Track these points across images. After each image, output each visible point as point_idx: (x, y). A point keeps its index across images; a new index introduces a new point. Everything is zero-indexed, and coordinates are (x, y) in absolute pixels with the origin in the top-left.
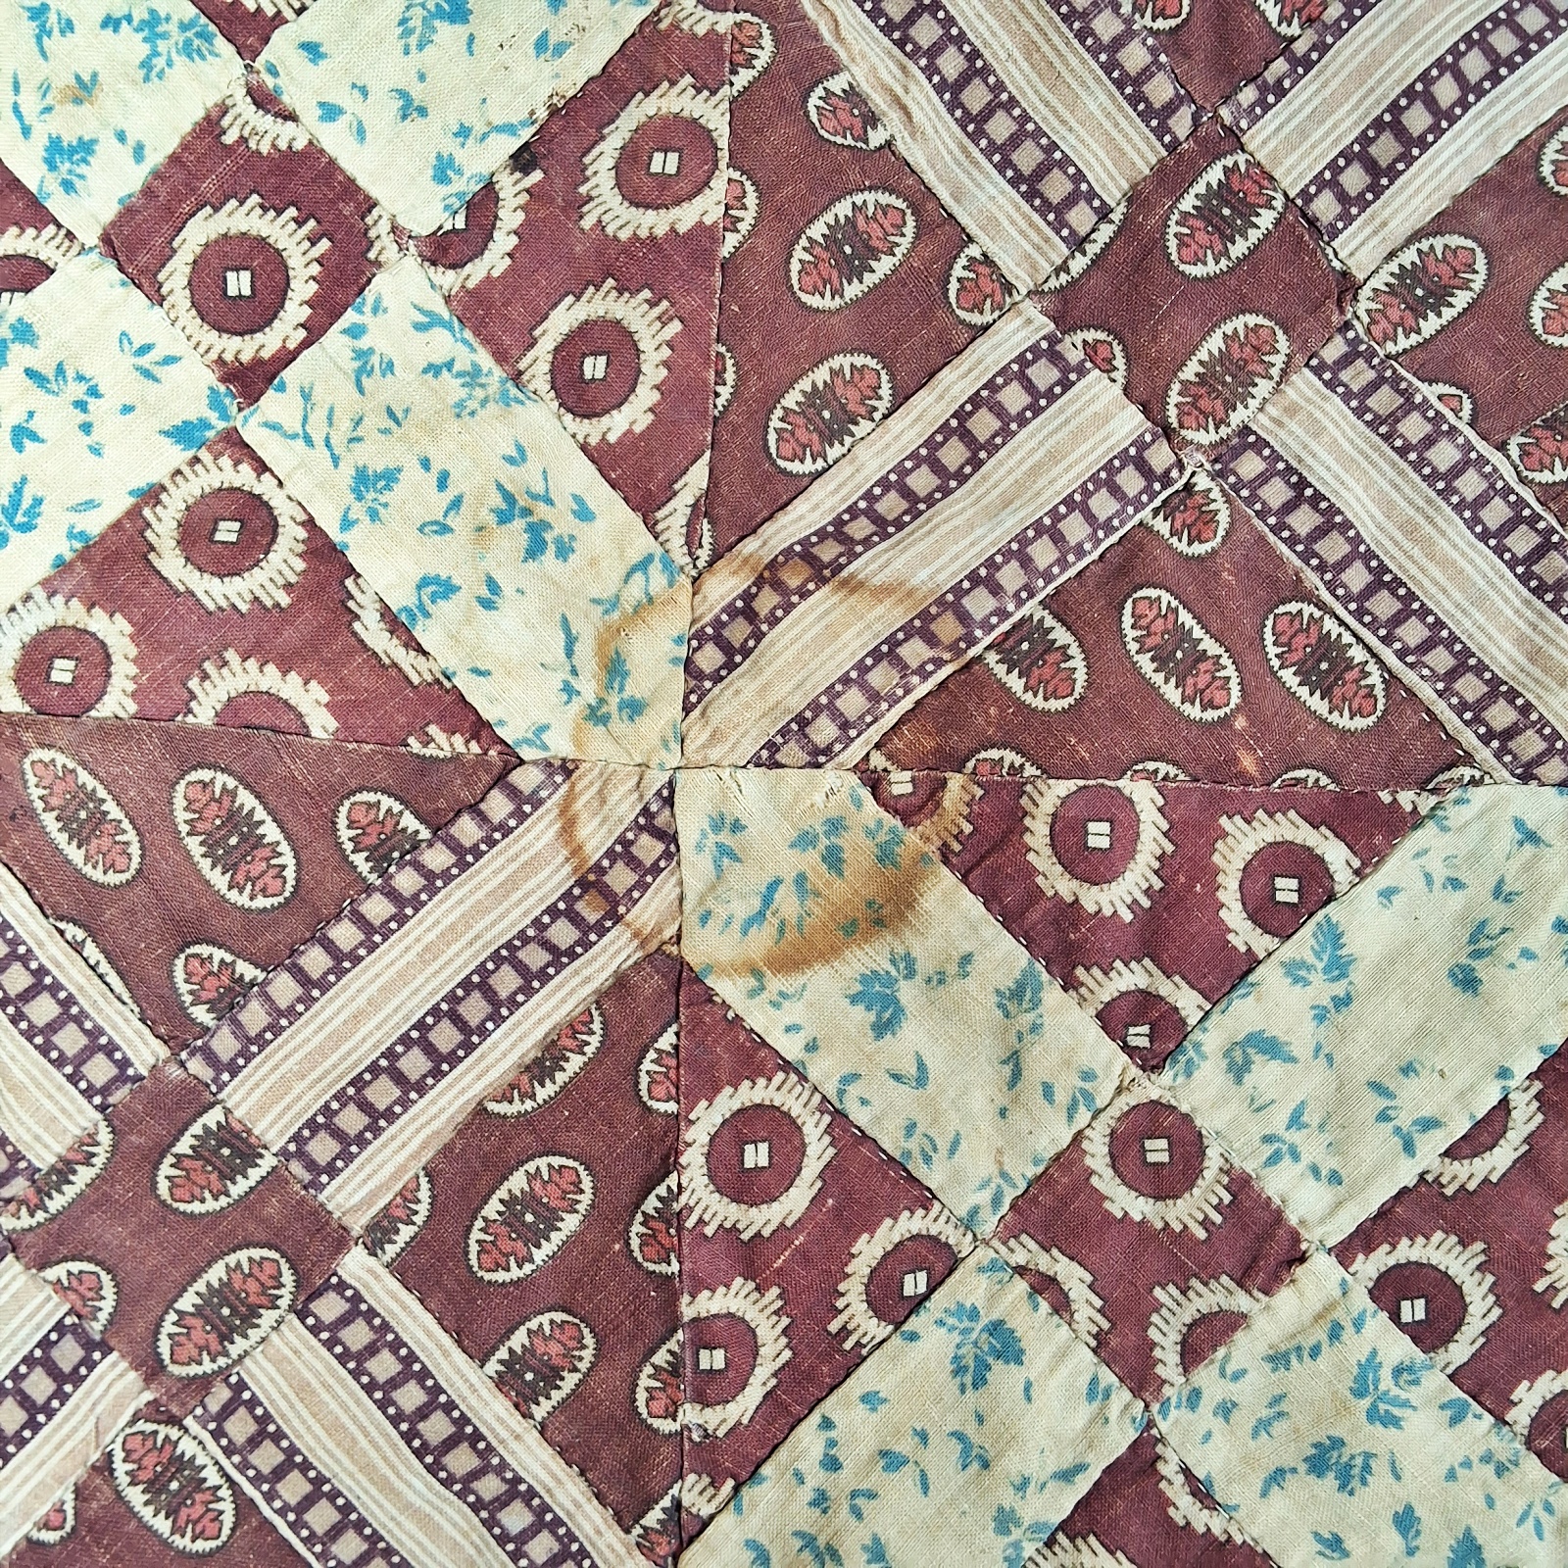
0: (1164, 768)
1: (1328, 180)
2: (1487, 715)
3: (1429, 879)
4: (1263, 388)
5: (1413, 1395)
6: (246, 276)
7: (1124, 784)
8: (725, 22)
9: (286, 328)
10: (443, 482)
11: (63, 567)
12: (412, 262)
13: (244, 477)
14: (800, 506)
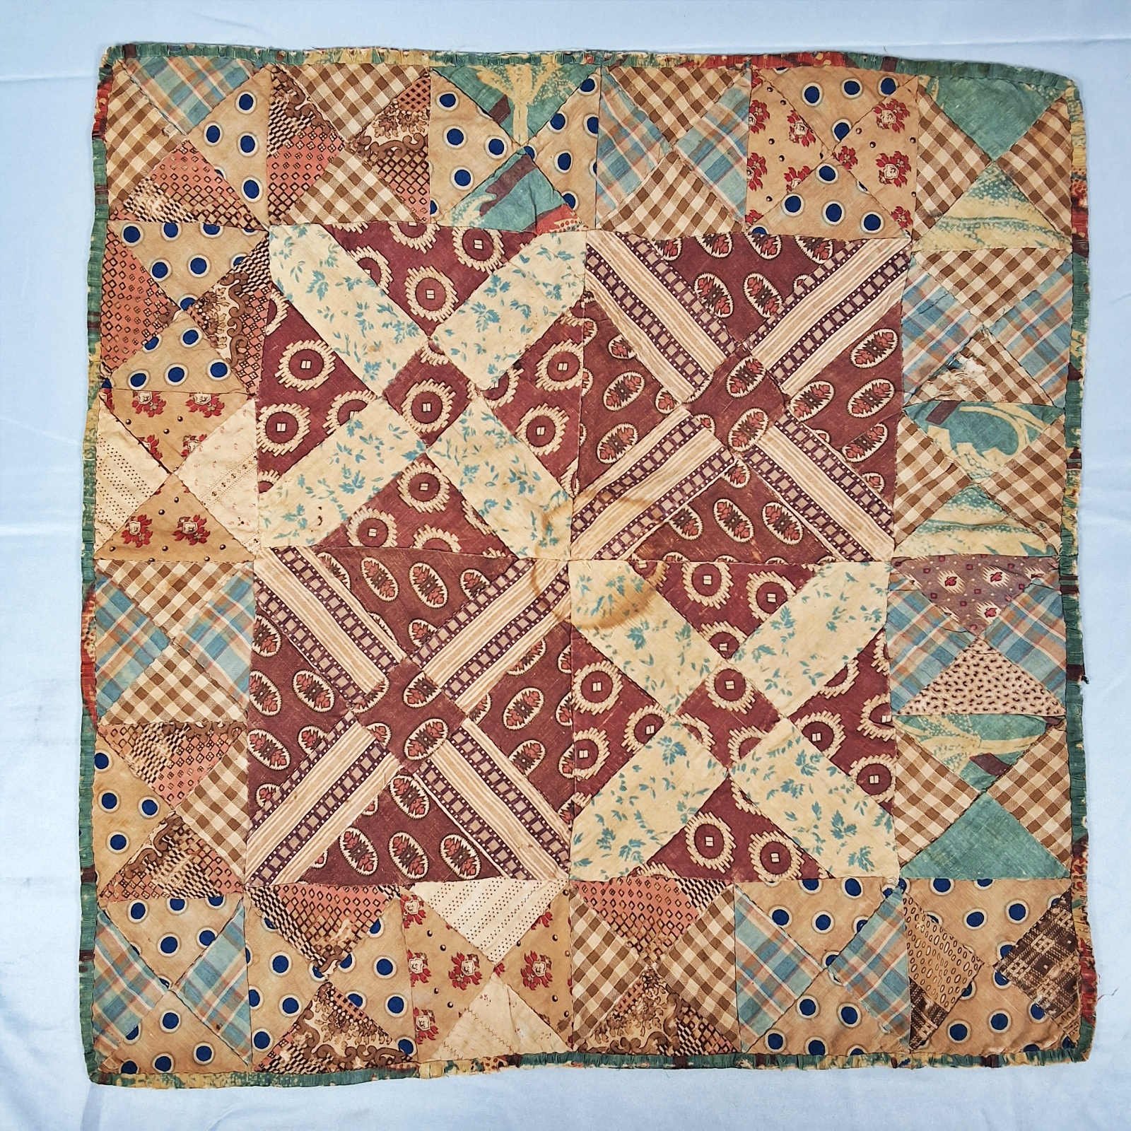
0: (729, 558)
1: (780, 364)
2: (835, 539)
3: (819, 593)
4: (760, 433)
5: (817, 765)
6: (429, 405)
7: (716, 563)
8: (582, 322)
9: (441, 421)
10: (492, 470)
11: (371, 499)
12: (481, 399)
13: (429, 469)
14: (607, 474)
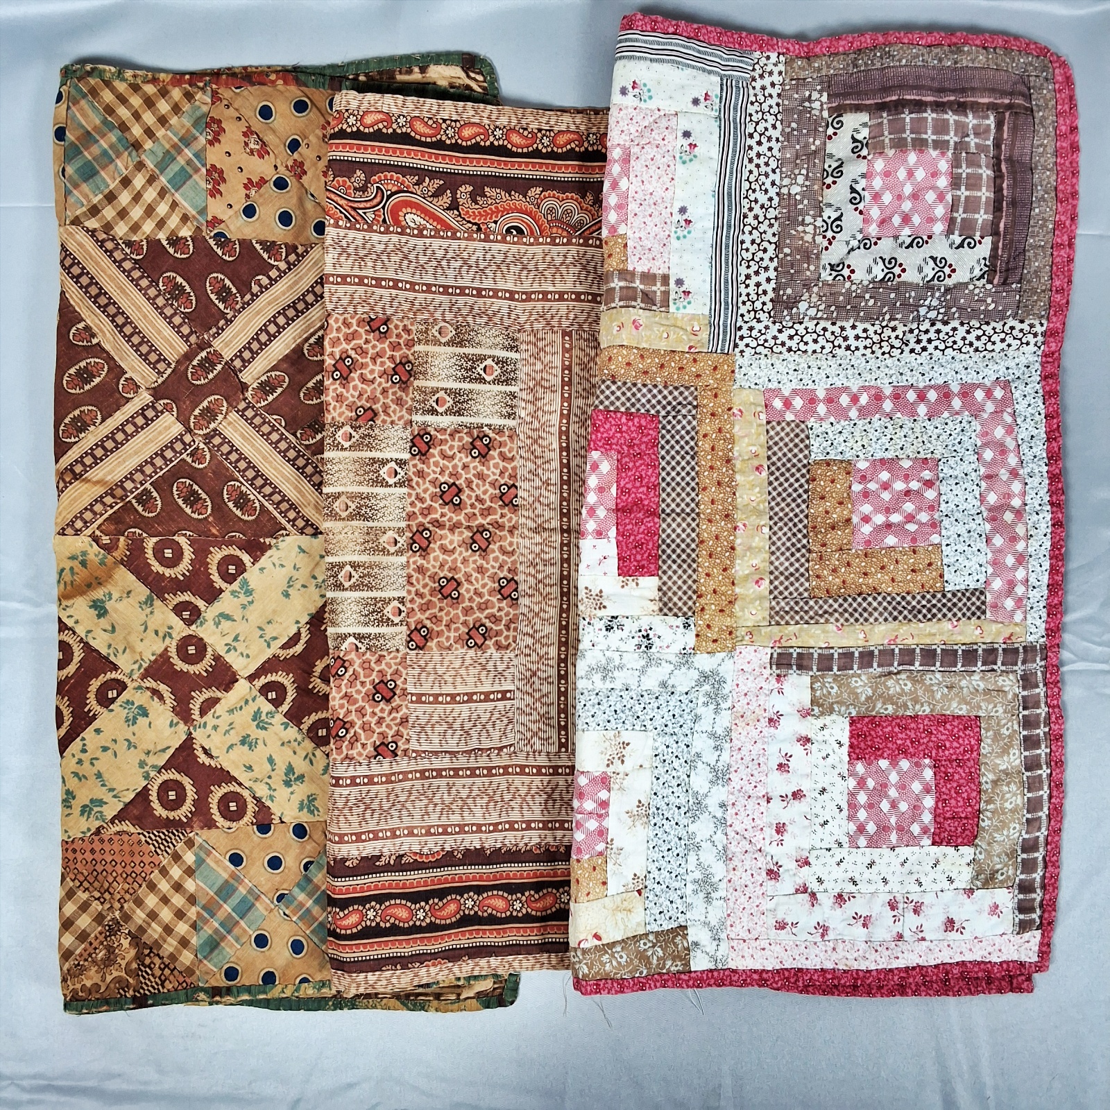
0: (188, 533)
1: (239, 355)
2: (288, 515)
3: (274, 564)
4: (220, 417)
5: (273, 721)
7: (175, 538)
